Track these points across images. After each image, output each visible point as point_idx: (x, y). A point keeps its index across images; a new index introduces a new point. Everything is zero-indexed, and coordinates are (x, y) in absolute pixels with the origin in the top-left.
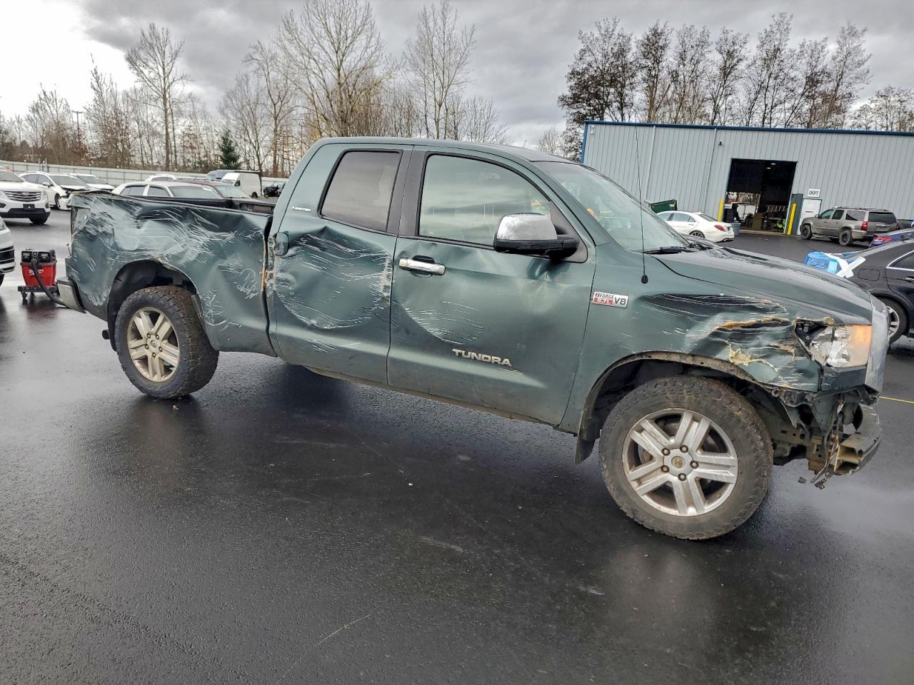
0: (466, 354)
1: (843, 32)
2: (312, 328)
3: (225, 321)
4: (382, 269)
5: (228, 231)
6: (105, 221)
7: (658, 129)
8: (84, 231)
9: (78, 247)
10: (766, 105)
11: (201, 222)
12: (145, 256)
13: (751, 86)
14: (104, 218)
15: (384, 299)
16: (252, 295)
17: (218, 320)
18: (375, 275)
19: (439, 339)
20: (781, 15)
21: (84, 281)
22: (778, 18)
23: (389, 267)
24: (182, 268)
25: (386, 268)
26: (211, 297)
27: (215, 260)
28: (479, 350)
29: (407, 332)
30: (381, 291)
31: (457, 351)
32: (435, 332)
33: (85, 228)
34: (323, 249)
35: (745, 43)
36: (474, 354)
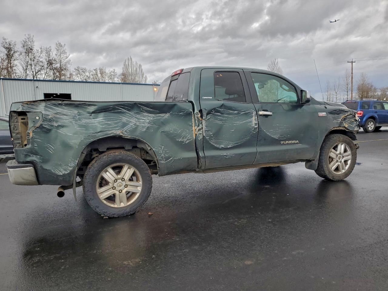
0: (285, 142)
1: (57, 45)
2: (223, 149)
3: (172, 158)
4: (252, 117)
5: (166, 113)
6: (59, 118)
7: (4, 81)
8: (41, 127)
9: (36, 138)
10: (33, 72)
11: (145, 110)
12: (109, 134)
13: (23, 63)
14: (58, 116)
15: (255, 129)
16: (188, 141)
17: (167, 159)
18: (250, 120)
19: (277, 139)
20: (28, 35)
21: (45, 161)
22: (28, 36)
23: (255, 116)
24: (137, 136)
25: (254, 116)
26: (161, 148)
27: (158, 129)
28: (289, 140)
29: (265, 140)
30: (254, 125)
31: (282, 142)
32: (276, 137)
33: (41, 125)
34: (222, 114)
35: (15, 45)
36: (288, 142)
